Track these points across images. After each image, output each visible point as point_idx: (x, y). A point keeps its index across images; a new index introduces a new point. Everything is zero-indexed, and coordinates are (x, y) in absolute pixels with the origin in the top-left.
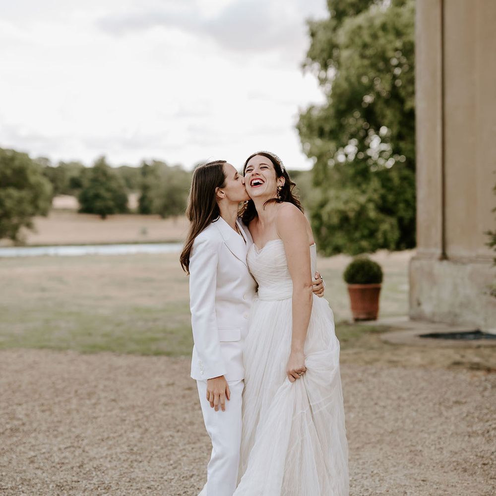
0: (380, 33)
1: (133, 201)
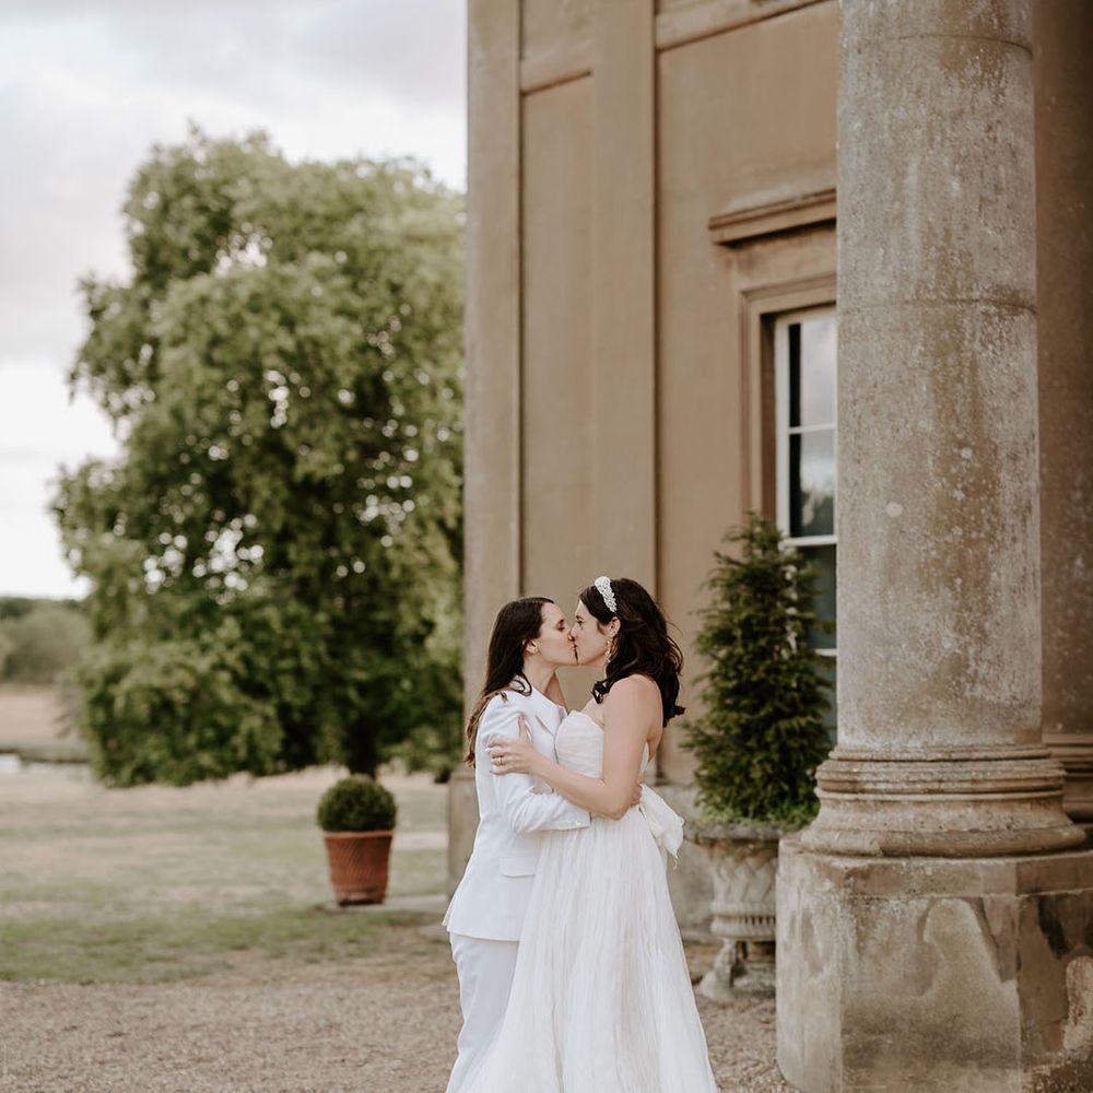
0: (249, 317)
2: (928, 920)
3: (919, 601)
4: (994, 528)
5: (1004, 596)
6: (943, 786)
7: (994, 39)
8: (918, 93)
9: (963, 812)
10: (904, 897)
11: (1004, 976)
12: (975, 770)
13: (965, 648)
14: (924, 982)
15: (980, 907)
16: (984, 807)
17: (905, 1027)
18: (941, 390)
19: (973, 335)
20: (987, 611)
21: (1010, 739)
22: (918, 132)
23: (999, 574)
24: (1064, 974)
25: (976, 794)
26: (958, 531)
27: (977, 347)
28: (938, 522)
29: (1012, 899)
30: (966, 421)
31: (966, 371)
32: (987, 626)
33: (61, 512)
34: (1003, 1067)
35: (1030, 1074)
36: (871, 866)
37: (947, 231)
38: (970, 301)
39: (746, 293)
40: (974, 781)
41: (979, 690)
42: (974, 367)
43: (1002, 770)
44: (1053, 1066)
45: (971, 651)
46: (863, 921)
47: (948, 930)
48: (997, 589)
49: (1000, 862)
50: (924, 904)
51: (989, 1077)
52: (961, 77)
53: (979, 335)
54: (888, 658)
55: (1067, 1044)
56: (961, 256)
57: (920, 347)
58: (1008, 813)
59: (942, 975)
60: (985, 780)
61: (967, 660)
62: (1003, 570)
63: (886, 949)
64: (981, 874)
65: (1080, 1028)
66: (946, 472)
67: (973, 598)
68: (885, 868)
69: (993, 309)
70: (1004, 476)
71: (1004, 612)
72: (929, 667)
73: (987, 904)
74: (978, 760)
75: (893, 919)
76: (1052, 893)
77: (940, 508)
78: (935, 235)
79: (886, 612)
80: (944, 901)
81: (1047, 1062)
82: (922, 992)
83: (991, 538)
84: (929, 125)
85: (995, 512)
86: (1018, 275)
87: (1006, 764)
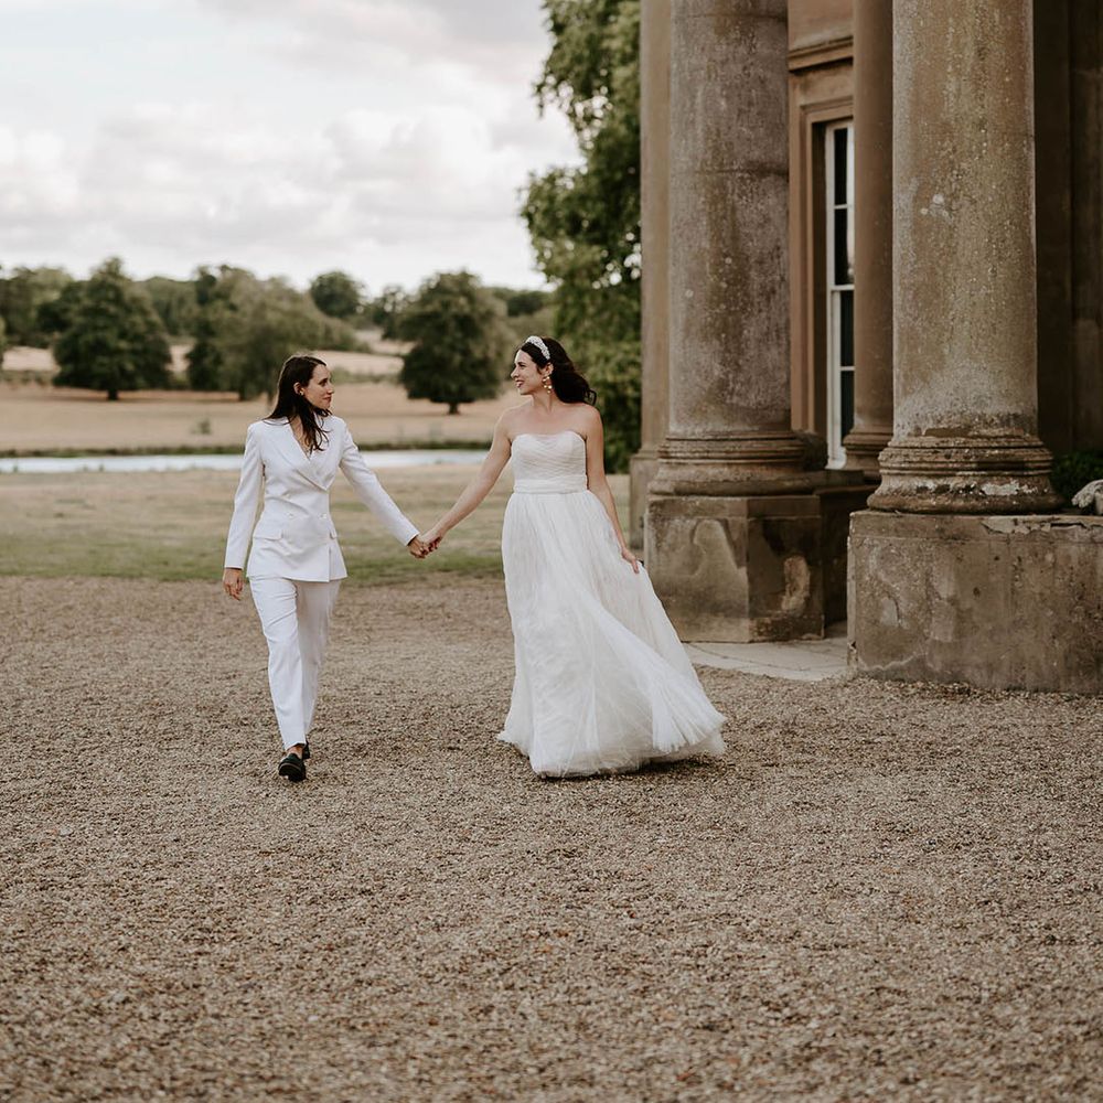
1: (179, 358)
2: (696, 533)
3: (702, 347)
4: (746, 304)
5: (752, 344)
6: (710, 455)
7: (749, 15)
8: (703, 49)
9: (721, 469)
10: (683, 517)
11: (739, 565)
12: (729, 446)
13: (726, 374)
14: (694, 567)
15: (725, 524)
16: (734, 468)
17: (684, 593)
18: (715, 224)
19: (733, 191)
20: (741, 352)
21: (756, 428)
22: (702, 72)
23: (749, 331)
24: (782, 566)
25: (729, 459)
26: (723, 306)
27: (736, 198)
28: (711, 301)
29: (743, 520)
30: (728, 242)
31: (729, 213)
32: (741, 362)
33: (529, 216)
34: (738, 617)
35: (755, 621)
36: (665, 501)
37: (718, 130)
38: (732, 171)
39: (804, 108)
40: (727, 452)
41: (735, 399)
42: (734, 210)
43: (744, 446)
44: (773, 618)
45: (731, 376)
46: (660, 531)
47: (708, 537)
48: (748, 340)
49: (738, 499)
50: (694, 522)
51: (730, 622)
52: (727, 39)
53: (737, 191)
54: (686, 380)
55: (784, 606)
56: (726, 145)
57: (702, 199)
58: (749, 471)
59: (704, 563)
60: (734, 452)
61: (728, 381)
62: (752, 329)
63: (673, 548)
64: (726, 505)
65: (794, 598)
66: (716, 272)
67: (732, 346)
68: (673, 501)
69: (746, 175)
70: (753, 274)
71: (752, 353)
72: (707, 386)
73: (730, 523)
74: (733, 440)
75: (677, 531)
76: (774, 518)
77: (713, 293)
78: (711, 133)
79: (685, 353)
80: (706, 521)
81: (769, 615)
82: (693, 572)
83: (743, 310)
84: (708, 67)
85: (746, 294)
86: (765, 154)
87: (750, 442)
